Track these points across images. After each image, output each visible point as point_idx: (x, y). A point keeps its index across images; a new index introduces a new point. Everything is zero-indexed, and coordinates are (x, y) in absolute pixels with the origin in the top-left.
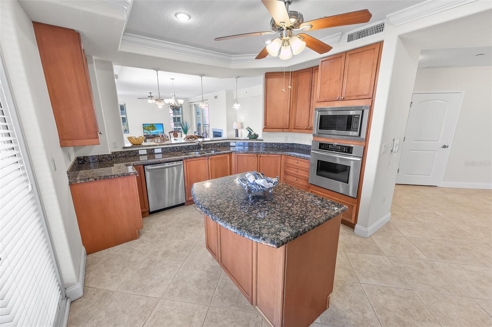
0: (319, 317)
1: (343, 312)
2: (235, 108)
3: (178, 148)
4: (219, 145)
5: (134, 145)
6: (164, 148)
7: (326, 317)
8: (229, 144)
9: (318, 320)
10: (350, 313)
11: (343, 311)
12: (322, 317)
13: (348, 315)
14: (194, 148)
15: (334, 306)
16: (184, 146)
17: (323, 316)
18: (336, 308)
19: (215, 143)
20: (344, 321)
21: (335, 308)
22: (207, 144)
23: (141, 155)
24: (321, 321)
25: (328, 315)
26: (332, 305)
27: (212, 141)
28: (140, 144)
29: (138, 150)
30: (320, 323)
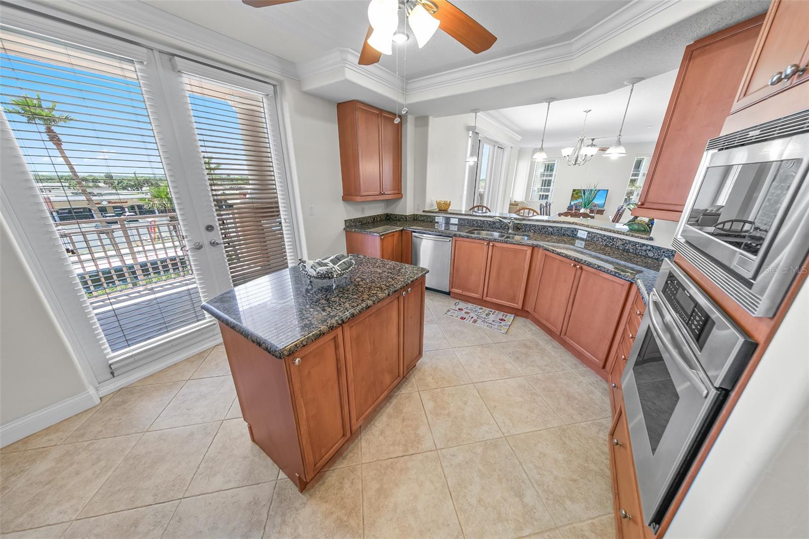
0: (287, 477)
1: (293, 521)
2: (608, 157)
3: (479, 221)
4: (551, 230)
5: (440, 210)
6: (461, 219)
7: (286, 489)
8: (575, 234)
9: (282, 475)
10: (292, 535)
11: (295, 520)
12: (286, 482)
13: (288, 530)
14: (503, 226)
15: (305, 504)
16: (488, 221)
17: (289, 483)
18: (300, 507)
19: (545, 226)
20: (278, 520)
21: (301, 504)
22: (527, 225)
23: (452, 224)
24: (281, 479)
25: (289, 492)
26: (307, 501)
27: (554, 222)
28: (446, 210)
29: (435, 216)
30: (278, 478)
